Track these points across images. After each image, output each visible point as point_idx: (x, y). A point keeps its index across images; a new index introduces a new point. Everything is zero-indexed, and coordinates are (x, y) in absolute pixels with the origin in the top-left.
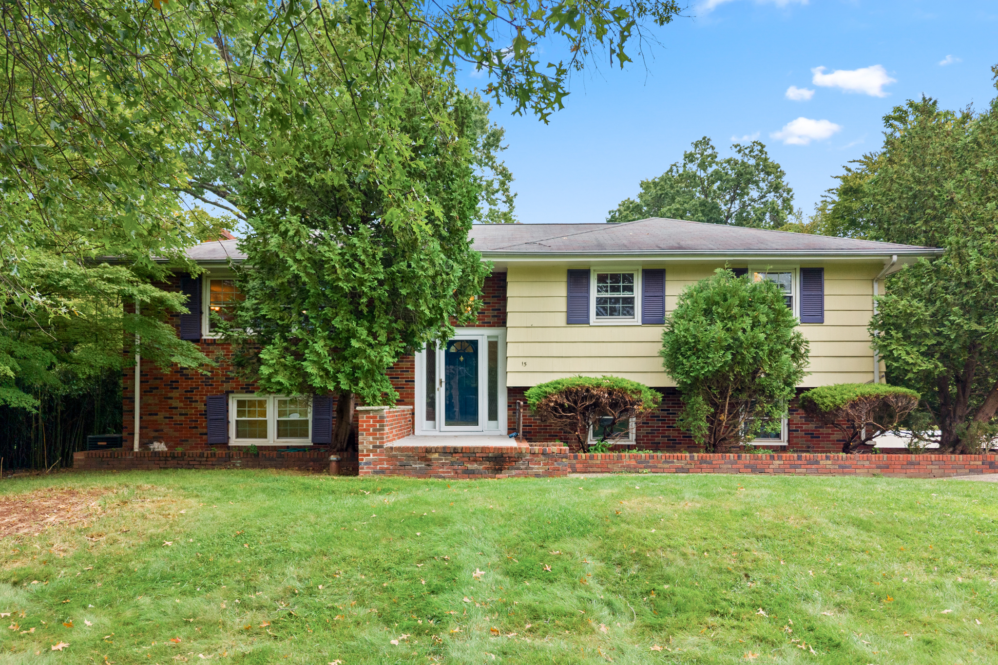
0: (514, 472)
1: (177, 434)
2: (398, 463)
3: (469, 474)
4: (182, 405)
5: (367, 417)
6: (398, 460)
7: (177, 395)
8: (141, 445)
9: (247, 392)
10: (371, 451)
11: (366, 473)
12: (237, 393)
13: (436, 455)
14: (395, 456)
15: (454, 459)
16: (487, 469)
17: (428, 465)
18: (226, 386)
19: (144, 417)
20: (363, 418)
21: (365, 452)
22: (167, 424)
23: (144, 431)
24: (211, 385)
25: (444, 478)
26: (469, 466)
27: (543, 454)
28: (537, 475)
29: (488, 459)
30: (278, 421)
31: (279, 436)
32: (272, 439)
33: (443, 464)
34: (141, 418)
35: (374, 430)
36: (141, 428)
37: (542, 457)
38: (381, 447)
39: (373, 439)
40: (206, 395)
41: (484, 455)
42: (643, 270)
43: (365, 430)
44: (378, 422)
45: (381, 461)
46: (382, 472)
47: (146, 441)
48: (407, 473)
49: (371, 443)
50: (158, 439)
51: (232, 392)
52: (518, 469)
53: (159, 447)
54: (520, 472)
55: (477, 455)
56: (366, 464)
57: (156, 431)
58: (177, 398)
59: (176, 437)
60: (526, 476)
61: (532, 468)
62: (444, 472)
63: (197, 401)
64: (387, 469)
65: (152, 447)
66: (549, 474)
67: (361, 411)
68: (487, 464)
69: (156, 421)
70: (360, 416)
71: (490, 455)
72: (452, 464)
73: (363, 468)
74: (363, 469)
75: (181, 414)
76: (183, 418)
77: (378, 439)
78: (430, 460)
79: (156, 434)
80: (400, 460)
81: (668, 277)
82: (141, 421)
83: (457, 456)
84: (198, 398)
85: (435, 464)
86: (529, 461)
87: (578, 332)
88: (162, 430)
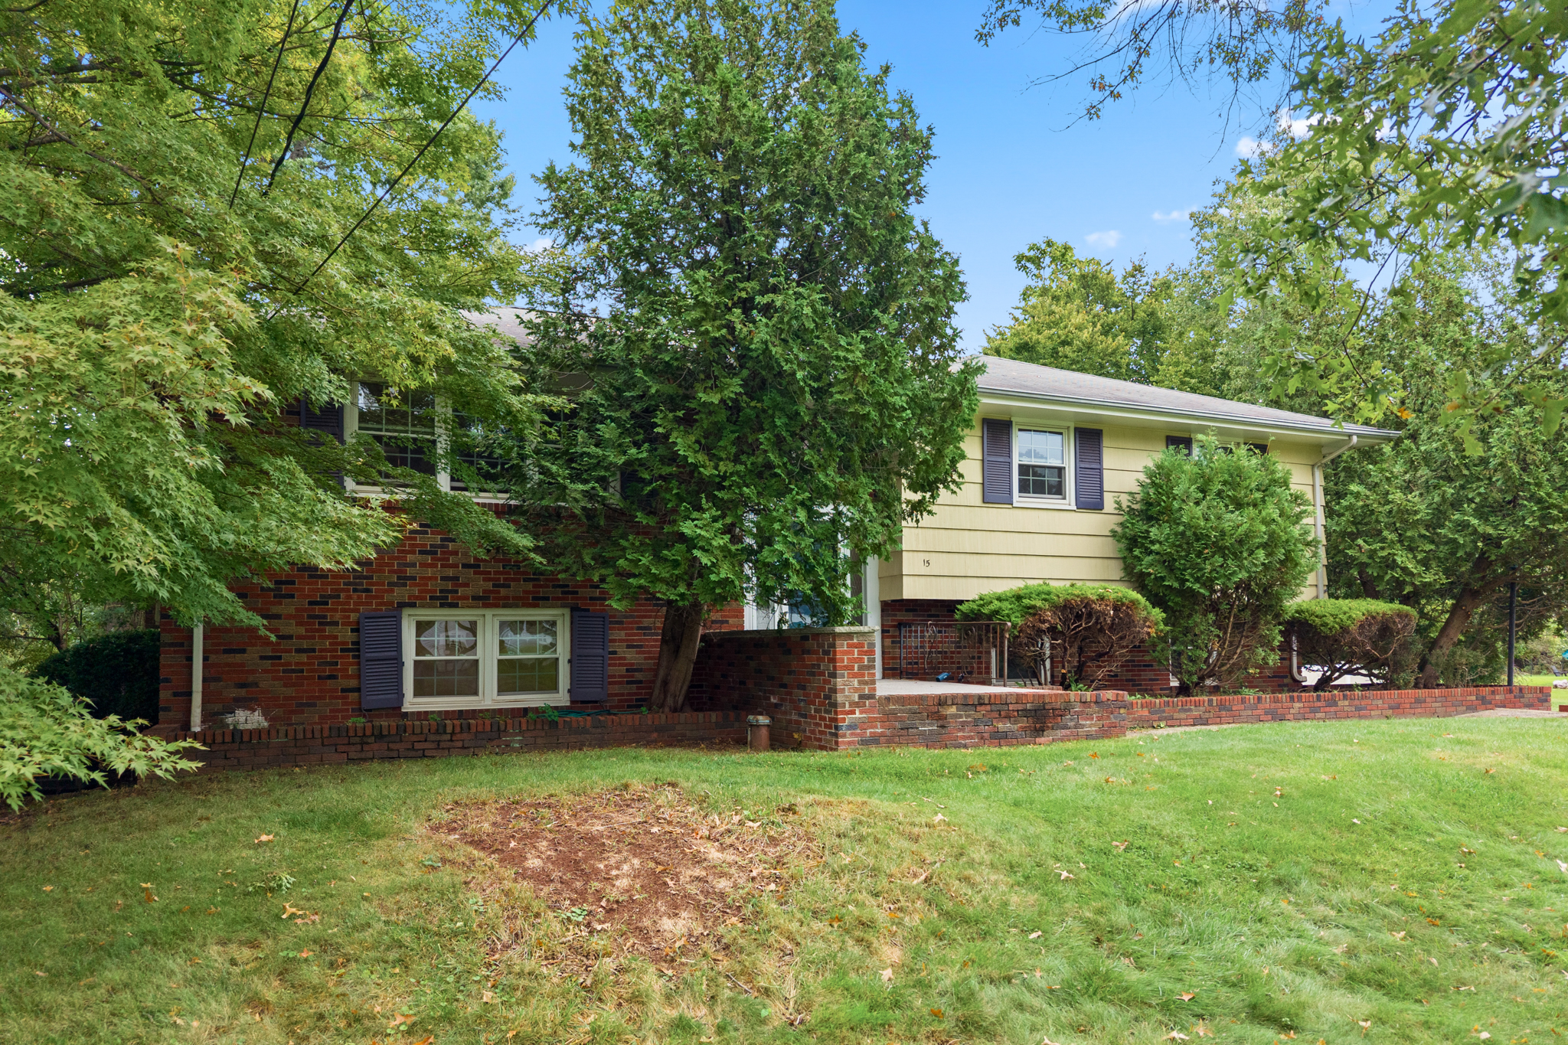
0: (1060, 733)
1: (290, 692)
2: (898, 725)
3: (1000, 738)
4: (302, 631)
5: (849, 646)
6: (897, 719)
7: (292, 610)
8: (206, 717)
9: (442, 606)
10: (857, 704)
11: (849, 743)
12: (423, 606)
13: (953, 710)
14: (893, 713)
15: (978, 715)
16: (1024, 729)
17: (943, 727)
18: (399, 594)
19: (213, 658)
20: (842, 646)
21: (847, 708)
22: (265, 671)
23: (213, 686)
24: (367, 590)
25: (965, 746)
26: (1000, 725)
27: (1096, 702)
28: (1089, 737)
29: (1026, 713)
30: (500, 661)
31: (503, 689)
32: (489, 696)
33: (963, 724)
34: (205, 659)
35: (860, 668)
36: (205, 680)
37: (1095, 708)
38: (871, 696)
39: (860, 683)
40: (357, 611)
41: (1020, 707)
42: (1076, 429)
43: (846, 668)
44: (865, 653)
45: (871, 722)
46: (875, 740)
47: (217, 707)
48: (911, 741)
49: (856, 690)
50: (248, 704)
51: (413, 605)
52: (1065, 727)
53: (249, 719)
54: (1068, 732)
55: (1011, 707)
56: (850, 727)
57: (242, 686)
58: (289, 617)
59: (286, 698)
60: (1077, 737)
61: (1083, 726)
62: (964, 738)
63: (336, 624)
64: (882, 735)
65: (230, 720)
66: (1105, 733)
67: (841, 634)
68: (1024, 723)
69: (242, 665)
70: (838, 642)
71: (1029, 706)
72: (976, 723)
73: (844, 736)
74: (847, 737)
75: (299, 651)
76: (304, 658)
77: (866, 683)
78: (945, 717)
79: (243, 692)
80: (901, 720)
81: (1106, 442)
82: (205, 667)
83: (983, 710)
84: (338, 617)
85: (952, 724)
86: (1078, 714)
87: (997, 516)
88: (256, 685)
